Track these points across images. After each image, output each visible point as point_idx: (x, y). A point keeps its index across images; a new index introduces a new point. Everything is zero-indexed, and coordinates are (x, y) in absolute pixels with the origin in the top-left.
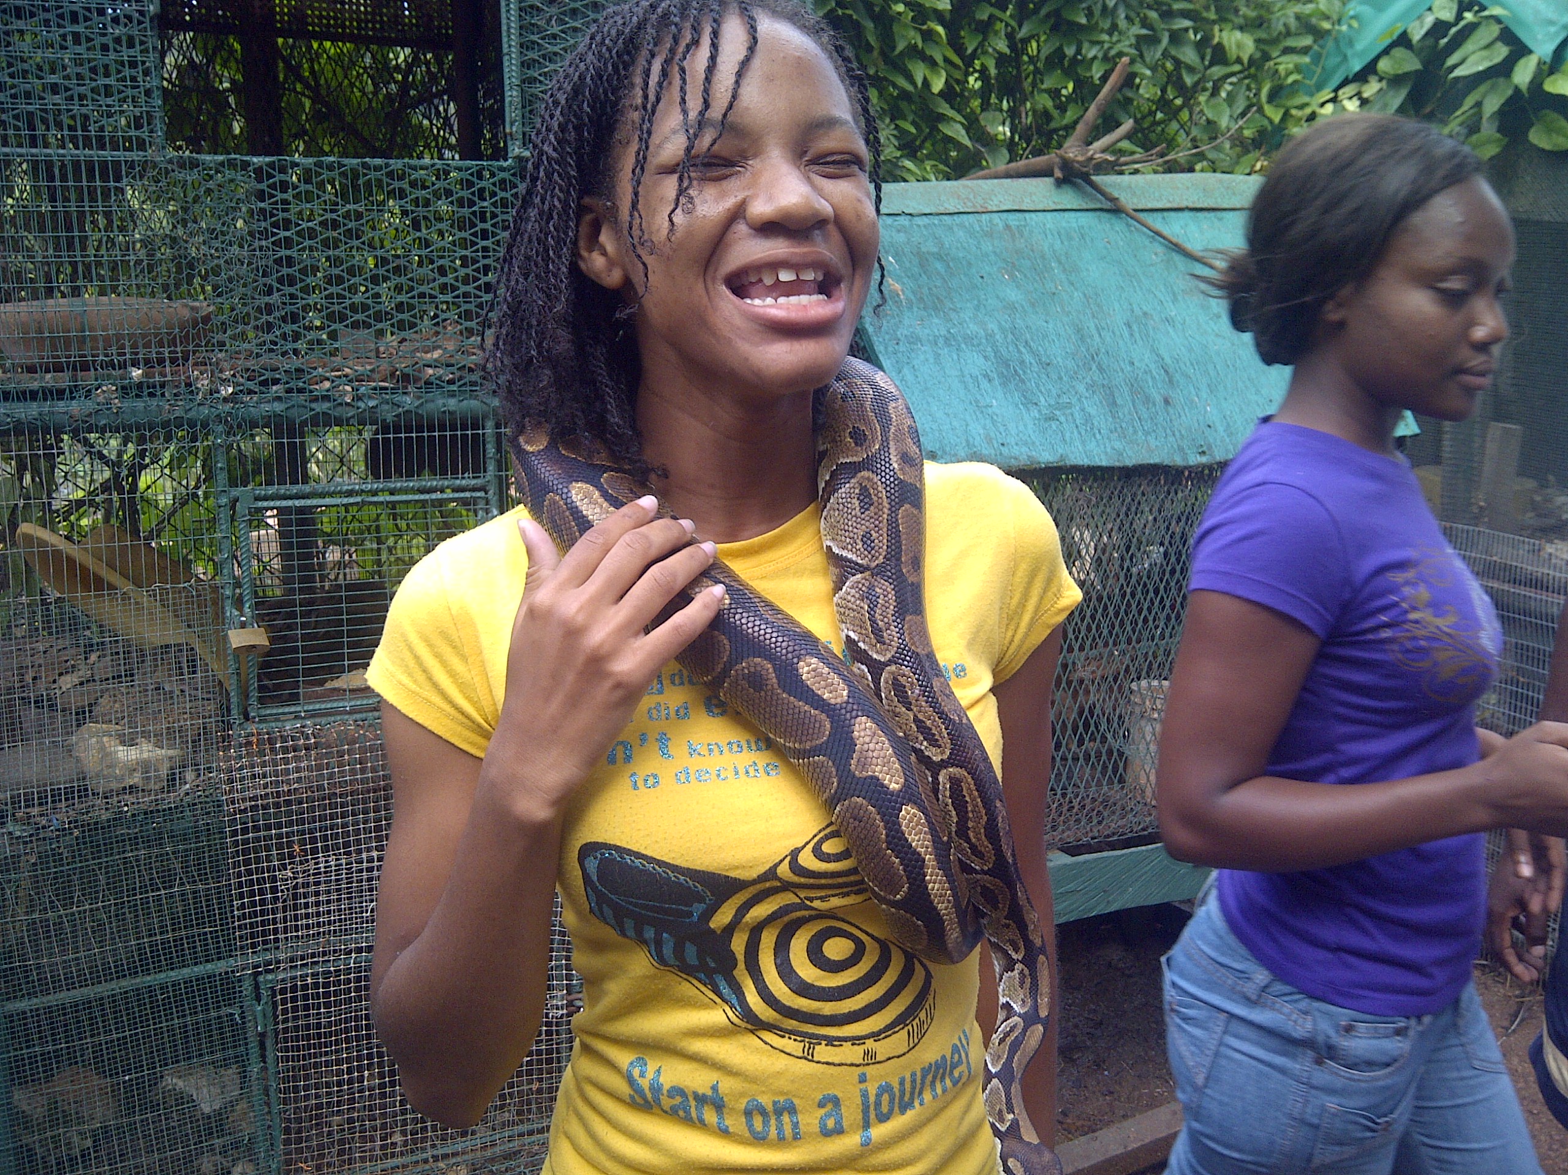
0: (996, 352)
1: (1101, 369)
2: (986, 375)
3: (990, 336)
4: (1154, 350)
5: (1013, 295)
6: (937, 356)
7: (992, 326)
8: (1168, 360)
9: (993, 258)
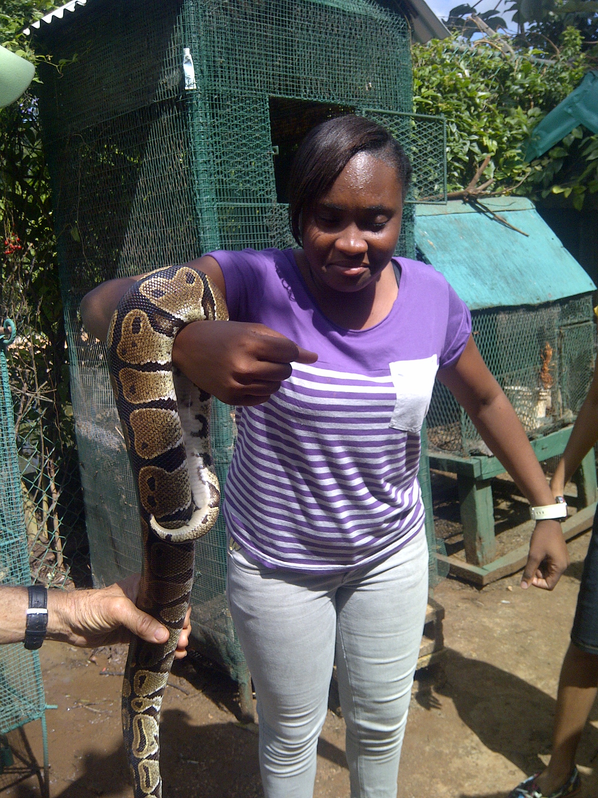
0: (469, 266)
1: (500, 271)
2: (469, 274)
3: (464, 260)
4: (513, 263)
5: (466, 245)
6: (452, 268)
7: (464, 256)
8: (518, 267)
9: (455, 231)
